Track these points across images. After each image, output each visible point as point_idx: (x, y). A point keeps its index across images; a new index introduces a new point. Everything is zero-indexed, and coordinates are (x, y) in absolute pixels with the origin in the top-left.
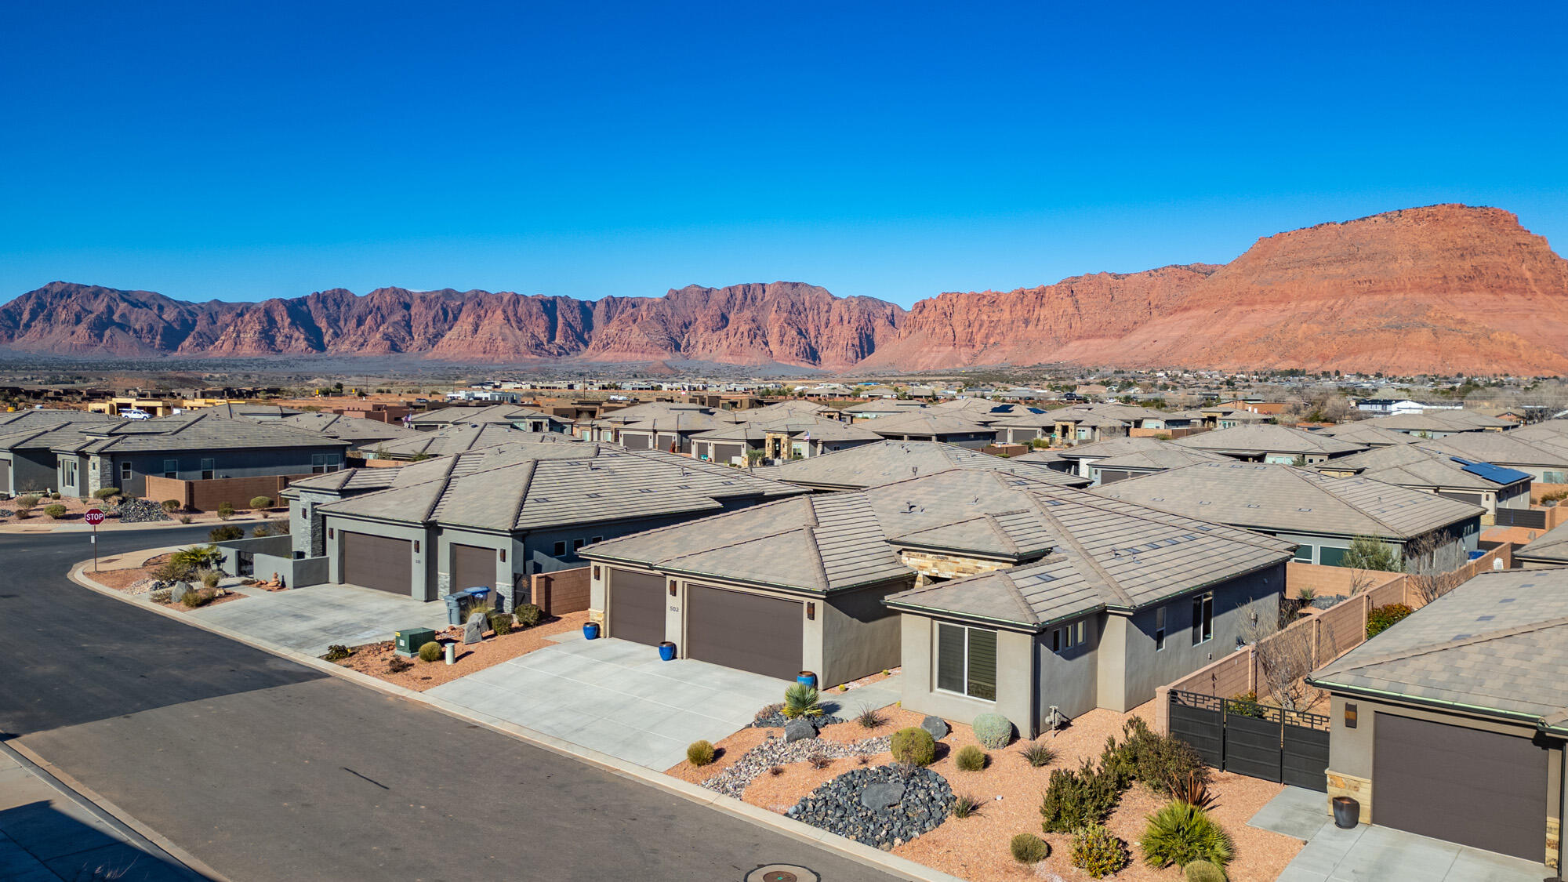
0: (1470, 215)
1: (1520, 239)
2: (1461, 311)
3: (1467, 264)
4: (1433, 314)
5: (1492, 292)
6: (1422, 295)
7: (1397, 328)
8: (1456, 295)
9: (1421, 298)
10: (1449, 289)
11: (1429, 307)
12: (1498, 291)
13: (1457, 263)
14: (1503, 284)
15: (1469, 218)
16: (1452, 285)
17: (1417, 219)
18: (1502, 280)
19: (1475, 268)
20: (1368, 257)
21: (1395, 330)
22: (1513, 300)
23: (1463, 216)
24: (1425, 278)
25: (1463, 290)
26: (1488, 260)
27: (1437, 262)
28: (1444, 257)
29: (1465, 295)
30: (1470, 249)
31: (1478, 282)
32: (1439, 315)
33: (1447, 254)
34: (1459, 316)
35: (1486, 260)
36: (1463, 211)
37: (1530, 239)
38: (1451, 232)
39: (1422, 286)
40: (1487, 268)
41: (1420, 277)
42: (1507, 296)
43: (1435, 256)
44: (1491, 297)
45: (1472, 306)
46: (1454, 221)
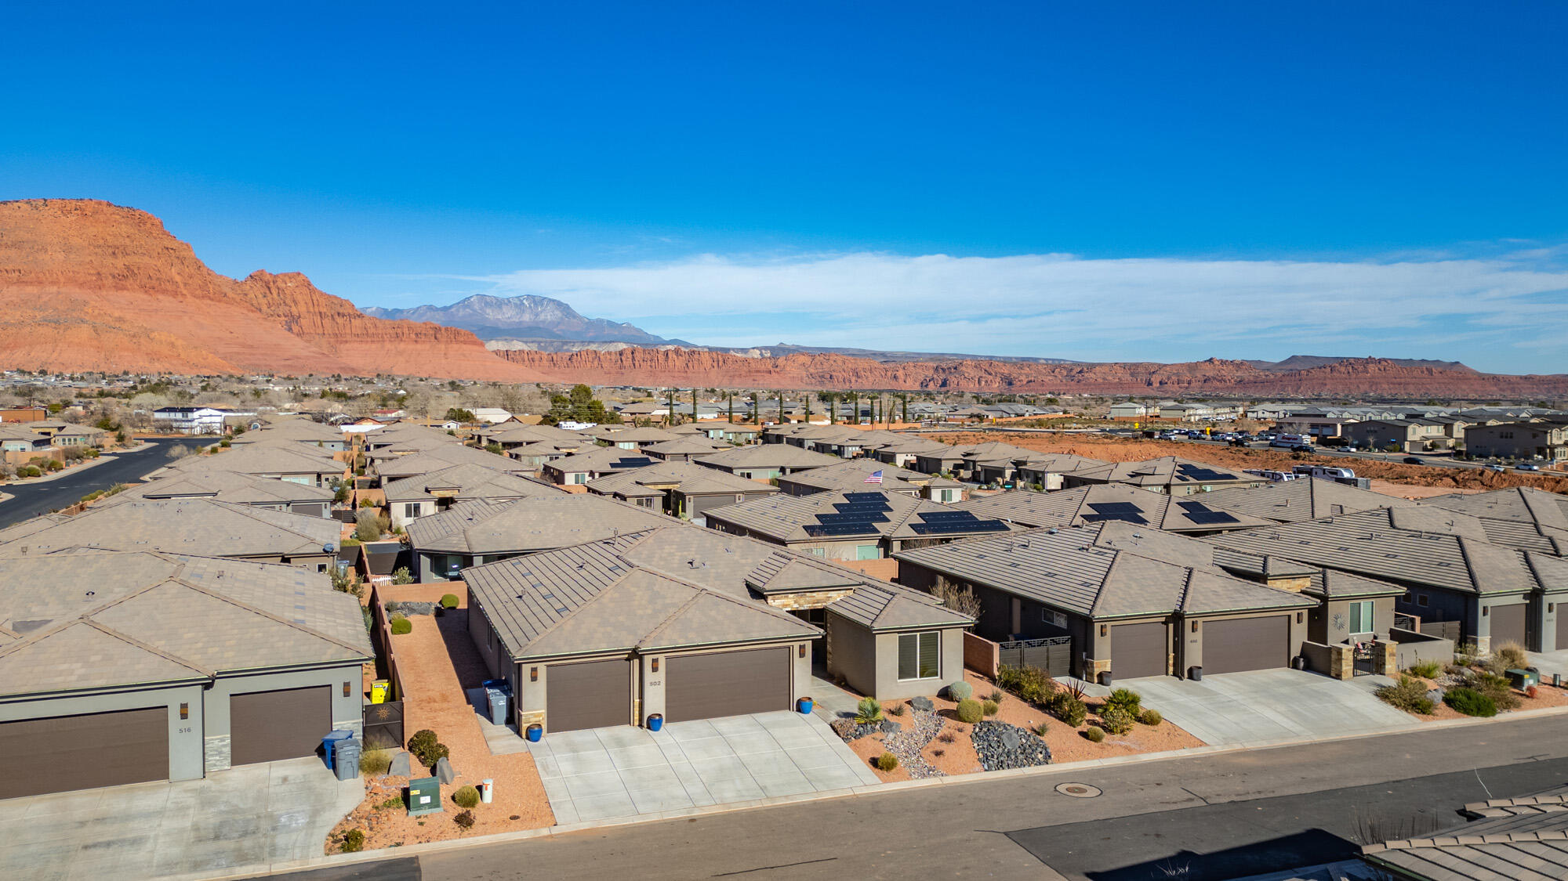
0: (118, 214)
1: (167, 243)
2: (117, 309)
3: (120, 262)
4: (90, 311)
5: (146, 292)
6: (77, 290)
7: (55, 323)
8: (111, 293)
9: (77, 293)
10: (104, 285)
11: (85, 303)
12: (151, 291)
13: (110, 260)
14: (154, 286)
15: (118, 217)
16: (105, 282)
17: (65, 212)
18: (154, 282)
19: (128, 268)
20: (14, 245)
21: (53, 325)
22: (166, 301)
23: (111, 215)
24: (78, 273)
25: (117, 288)
26: (140, 261)
27: (90, 258)
28: (96, 253)
29: (120, 293)
30: (122, 248)
31: (132, 281)
32: (97, 312)
33: (99, 251)
34: (117, 314)
35: (138, 261)
36: (112, 209)
37: (176, 244)
38: (100, 229)
39: (76, 281)
40: (139, 268)
41: (73, 272)
42: (160, 297)
43: (88, 251)
44: (145, 297)
45: (127, 305)
46: (102, 218)
